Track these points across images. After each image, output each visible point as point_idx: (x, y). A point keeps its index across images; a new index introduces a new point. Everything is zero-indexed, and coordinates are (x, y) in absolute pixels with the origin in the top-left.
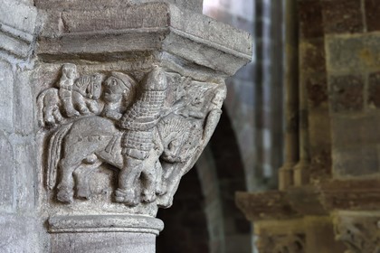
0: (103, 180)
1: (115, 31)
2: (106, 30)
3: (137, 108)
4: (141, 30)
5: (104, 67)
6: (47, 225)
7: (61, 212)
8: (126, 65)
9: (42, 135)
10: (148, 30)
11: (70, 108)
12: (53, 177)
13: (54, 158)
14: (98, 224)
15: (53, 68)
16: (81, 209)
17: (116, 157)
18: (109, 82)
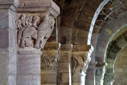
0: (31, 42)
1: (38, 6)
2: (35, 6)
3: (42, 25)
4: (44, 6)
5: (33, 15)
6: (18, 53)
7: (21, 50)
8: (39, 14)
9: (17, 31)
10: (46, 6)
11: (24, 24)
12: (19, 41)
13: (20, 36)
14: (31, 53)
15: (20, 14)
16: (26, 49)
17: (36, 37)
18: (34, 18)
